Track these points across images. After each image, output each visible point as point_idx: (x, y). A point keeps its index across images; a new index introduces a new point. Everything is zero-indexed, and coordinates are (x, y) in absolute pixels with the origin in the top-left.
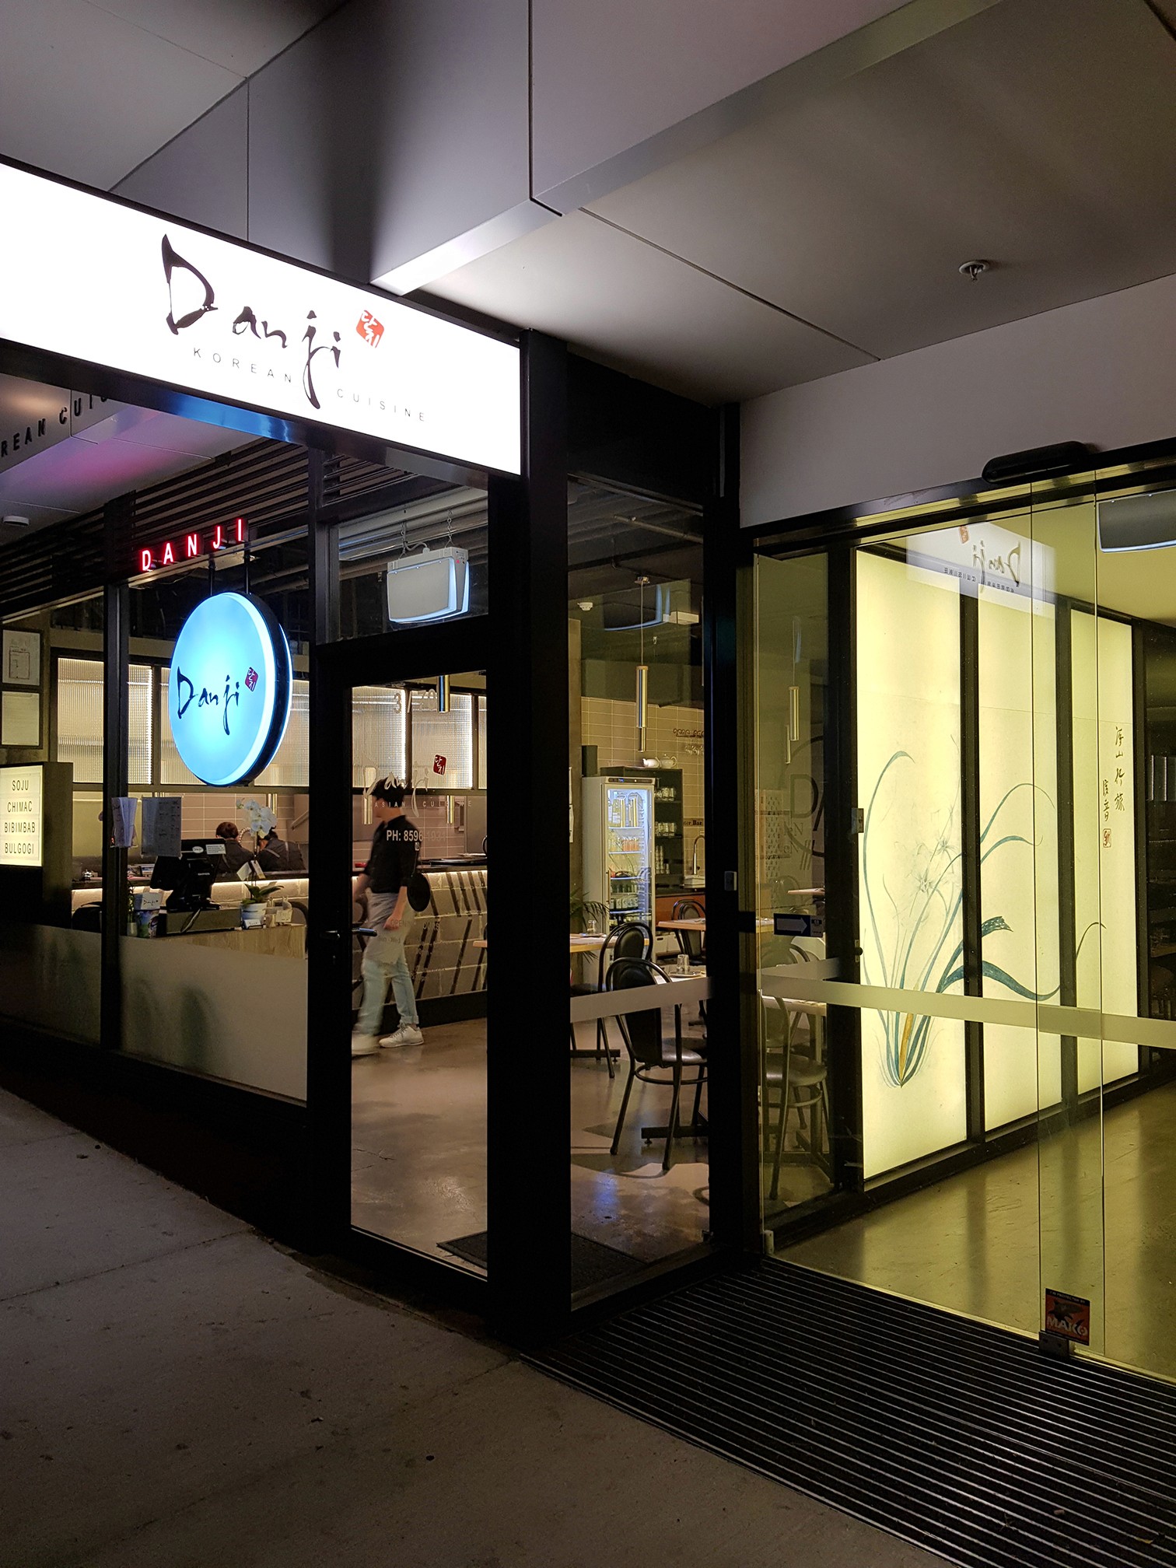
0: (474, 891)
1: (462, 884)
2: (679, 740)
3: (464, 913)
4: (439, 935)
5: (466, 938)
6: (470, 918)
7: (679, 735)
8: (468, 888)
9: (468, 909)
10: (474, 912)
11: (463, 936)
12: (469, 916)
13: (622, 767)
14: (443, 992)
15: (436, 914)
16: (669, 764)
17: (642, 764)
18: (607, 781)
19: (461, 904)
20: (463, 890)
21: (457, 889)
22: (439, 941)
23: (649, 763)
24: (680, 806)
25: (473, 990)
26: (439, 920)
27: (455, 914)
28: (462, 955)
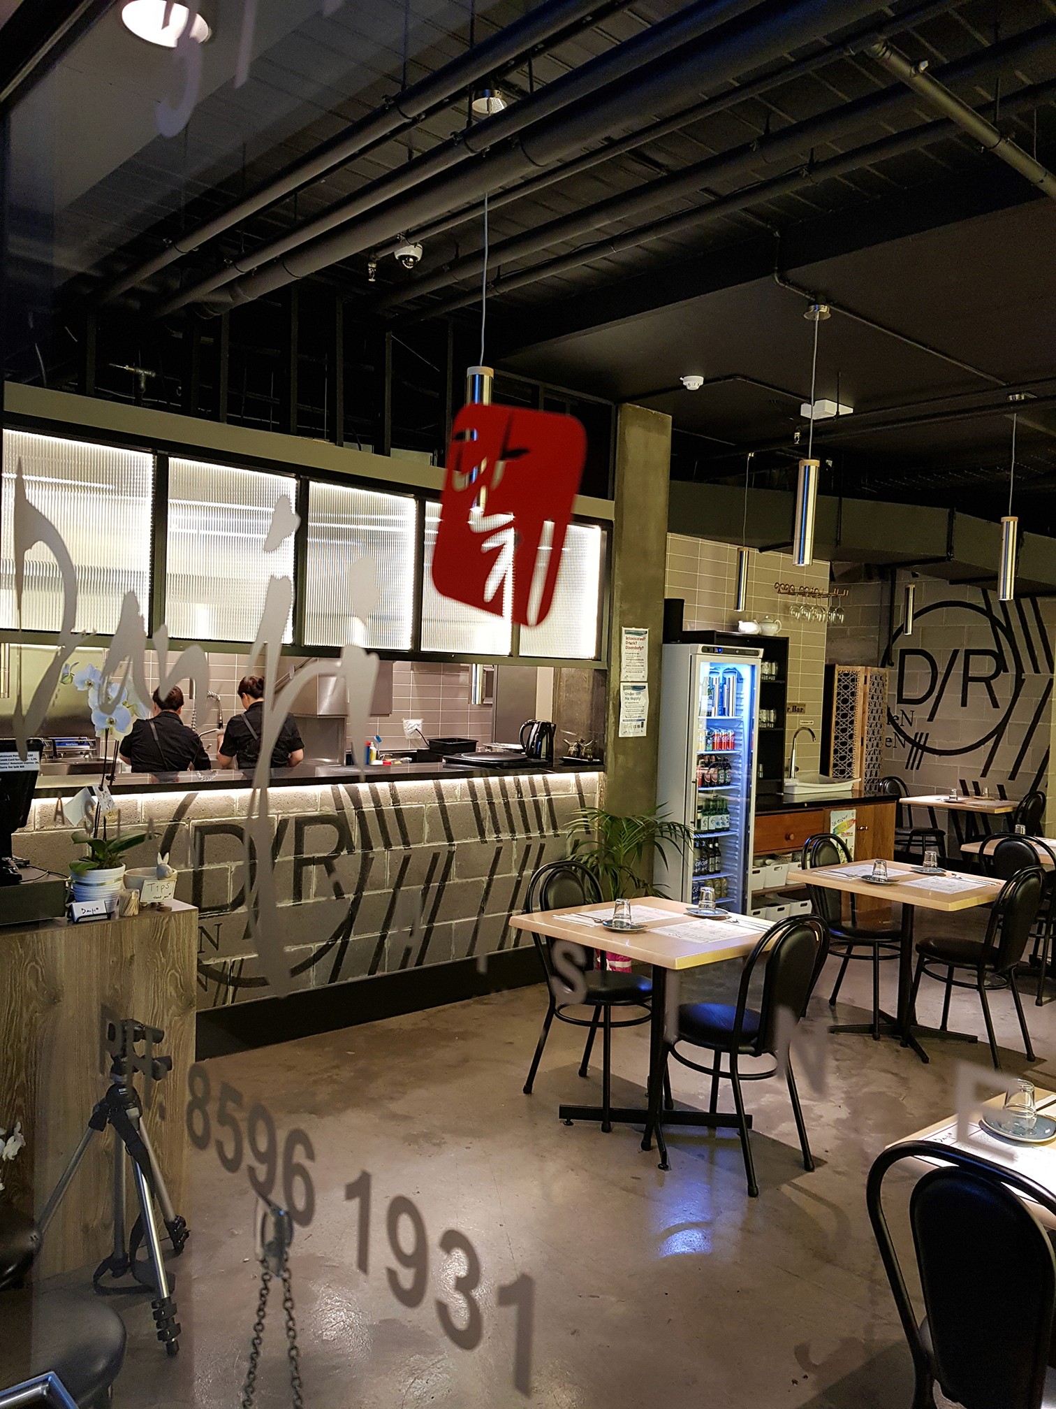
0: (507, 804)
1: (489, 794)
2: (780, 599)
3: (491, 837)
4: (453, 869)
5: (493, 872)
6: (499, 845)
7: (782, 591)
8: (498, 800)
9: (497, 831)
10: (505, 836)
11: (488, 871)
12: (498, 841)
13: (713, 632)
14: (456, 954)
15: (450, 839)
16: (772, 630)
17: (736, 628)
18: (700, 651)
19: (488, 825)
20: (491, 804)
21: (482, 801)
22: (454, 880)
23: (747, 628)
24: (784, 687)
25: (499, 949)
26: (454, 848)
27: (478, 839)
28: (485, 899)
